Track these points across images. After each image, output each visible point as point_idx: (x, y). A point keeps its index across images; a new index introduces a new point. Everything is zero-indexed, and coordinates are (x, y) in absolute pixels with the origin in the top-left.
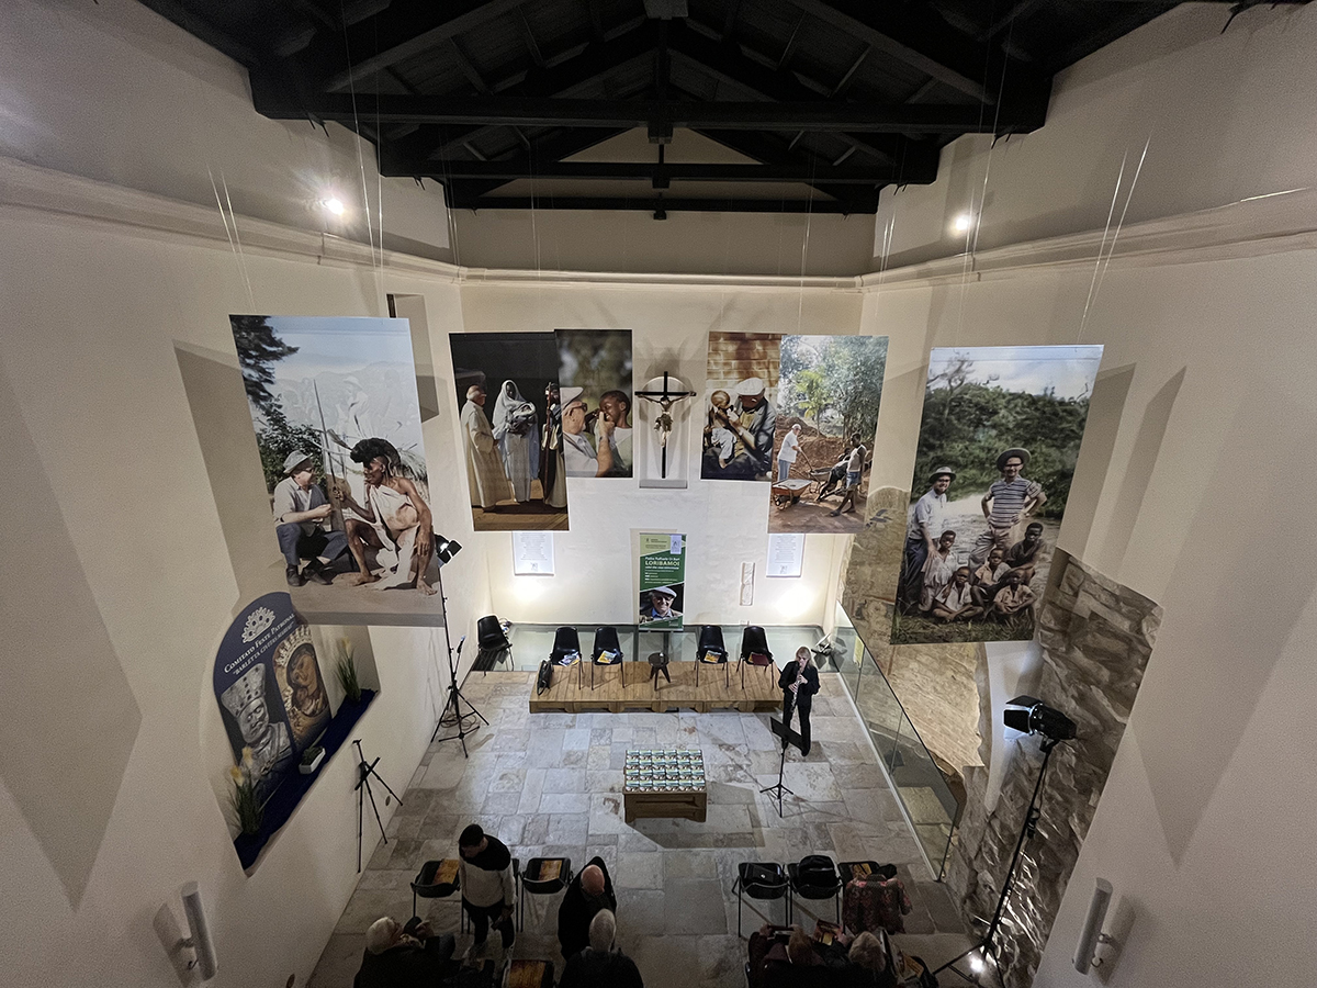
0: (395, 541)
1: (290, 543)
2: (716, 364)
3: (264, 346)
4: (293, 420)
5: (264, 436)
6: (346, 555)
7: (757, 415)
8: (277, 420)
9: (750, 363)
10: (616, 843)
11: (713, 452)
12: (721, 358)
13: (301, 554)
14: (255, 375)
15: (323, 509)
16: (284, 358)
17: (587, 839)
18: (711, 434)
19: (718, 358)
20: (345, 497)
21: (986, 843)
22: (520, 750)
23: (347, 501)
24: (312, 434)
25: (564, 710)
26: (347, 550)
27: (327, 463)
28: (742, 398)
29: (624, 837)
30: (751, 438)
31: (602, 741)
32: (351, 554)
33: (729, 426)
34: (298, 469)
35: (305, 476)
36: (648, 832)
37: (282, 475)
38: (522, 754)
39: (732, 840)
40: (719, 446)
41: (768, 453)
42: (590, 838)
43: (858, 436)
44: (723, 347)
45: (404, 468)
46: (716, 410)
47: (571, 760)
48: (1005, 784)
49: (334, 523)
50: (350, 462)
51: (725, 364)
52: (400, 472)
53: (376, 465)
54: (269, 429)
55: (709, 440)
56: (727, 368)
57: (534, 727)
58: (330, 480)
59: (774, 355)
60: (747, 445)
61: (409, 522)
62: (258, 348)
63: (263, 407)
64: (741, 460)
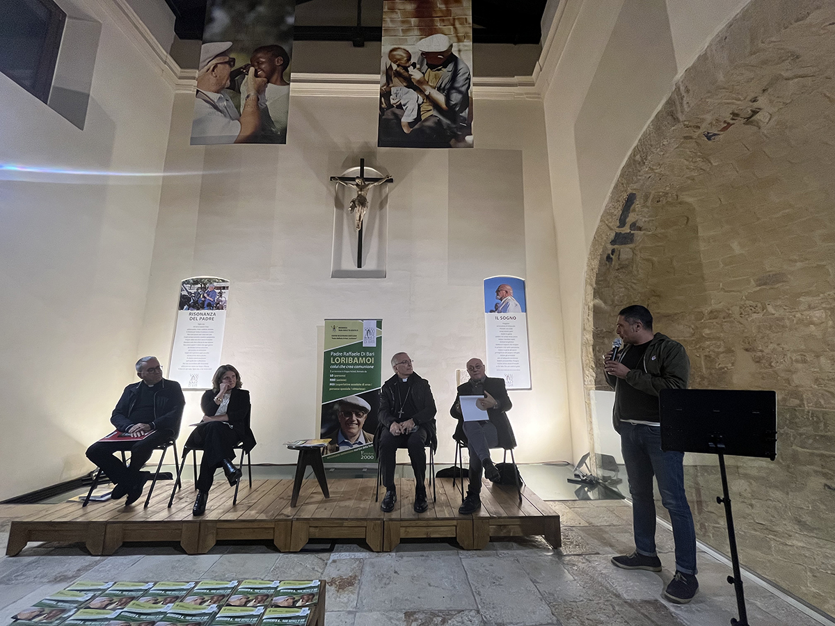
9: (433, 21)
11: (394, 114)
12: (398, 16)
18: (389, 93)
28: (425, 55)
33: (410, 84)
40: (400, 107)
41: (465, 114)
44: (399, 6)
46: (395, 67)
51: (403, 22)
55: (388, 100)
56: (405, 26)
59: (459, 13)
60: (436, 105)
64: (429, 123)
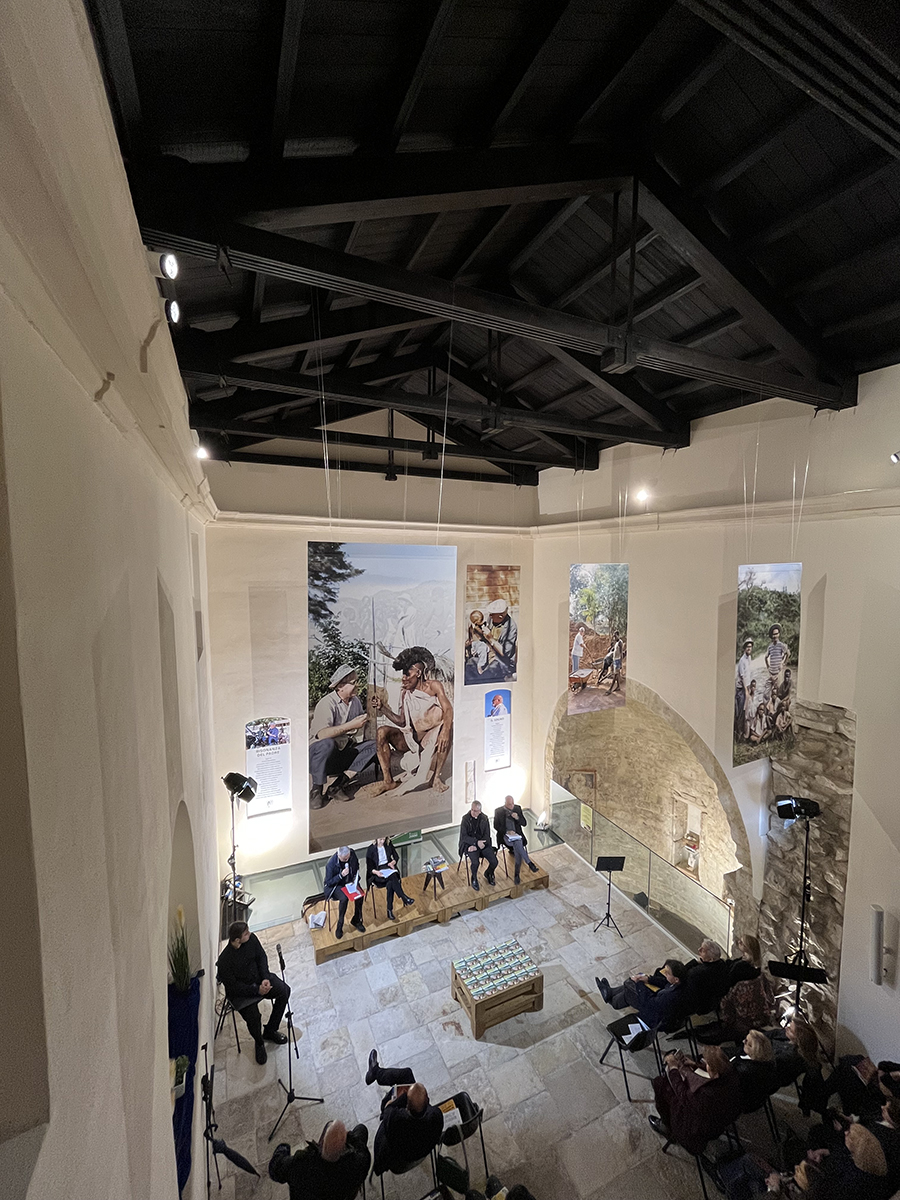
0: (419, 743)
1: (321, 761)
2: (472, 590)
3: (334, 569)
4: (347, 636)
5: (316, 653)
6: (373, 764)
7: (503, 628)
8: (333, 636)
9: (497, 588)
10: (478, 1064)
11: (473, 661)
12: (476, 585)
13: (328, 772)
14: (320, 595)
15: (359, 720)
16: (349, 579)
17: (450, 1074)
18: (470, 646)
19: (473, 585)
20: (382, 705)
21: (761, 928)
22: (326, 1009)
23: (383, 709)
24: (362, 647)
25: (352, 950)
26: (375, 759)
27: (371, 674)
28: (492, 615)
29: (482, 1054)
30: (500, 647)
31: (407, 968)
32: (378, 763)
33: (483, 639)
34: (342, 682)
35: (348, 688)
36: (501, 1040)
37: (326, 690)
38: (331, 1012)
39: (571, 1016)
40: (477, 656)
41: (513, 659)
42: (452, 1071)
43: (618, 633)
44: (477, 576)
45: (436, 671)
46: (474, 626)
47: (388, 998)
48: (766, 874)
49: (367, 732)
50: (391, 670)
51: (480, 590)
52: (434, 676)
53: (414, 671)
54: (323, 646)
55: (470, 651)
56: (481, 593)
57: (329, 979)
58: (371, 690)
59: (513, 582)
60: (497, 653)
61: (435, 722)
62: (328, 570)
63: (321, 625)
64: (493, 666)
